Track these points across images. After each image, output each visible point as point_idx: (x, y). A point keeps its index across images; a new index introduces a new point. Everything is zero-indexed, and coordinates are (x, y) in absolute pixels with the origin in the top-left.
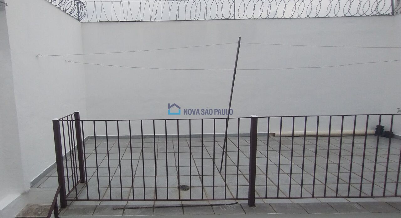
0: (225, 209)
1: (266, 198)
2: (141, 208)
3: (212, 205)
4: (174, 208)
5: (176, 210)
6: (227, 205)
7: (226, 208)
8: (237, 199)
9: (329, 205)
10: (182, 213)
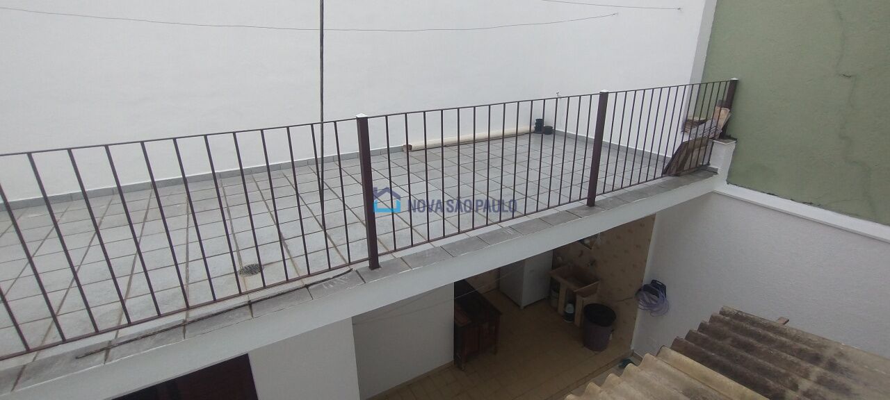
0: (331, 286)
1: (396, 250)
2: (154, 334)
3: (307, 286)
4: (231, 312)
5: (237, 315)
6: (334, 278)
7: (333, 284)
8: (350, 263)
9: (478, 238)
10: (250, 317)
